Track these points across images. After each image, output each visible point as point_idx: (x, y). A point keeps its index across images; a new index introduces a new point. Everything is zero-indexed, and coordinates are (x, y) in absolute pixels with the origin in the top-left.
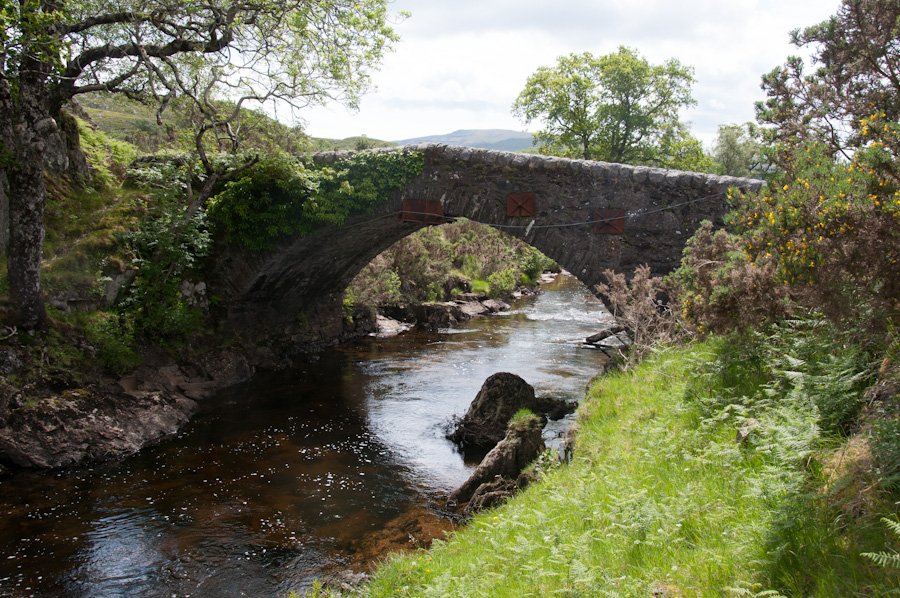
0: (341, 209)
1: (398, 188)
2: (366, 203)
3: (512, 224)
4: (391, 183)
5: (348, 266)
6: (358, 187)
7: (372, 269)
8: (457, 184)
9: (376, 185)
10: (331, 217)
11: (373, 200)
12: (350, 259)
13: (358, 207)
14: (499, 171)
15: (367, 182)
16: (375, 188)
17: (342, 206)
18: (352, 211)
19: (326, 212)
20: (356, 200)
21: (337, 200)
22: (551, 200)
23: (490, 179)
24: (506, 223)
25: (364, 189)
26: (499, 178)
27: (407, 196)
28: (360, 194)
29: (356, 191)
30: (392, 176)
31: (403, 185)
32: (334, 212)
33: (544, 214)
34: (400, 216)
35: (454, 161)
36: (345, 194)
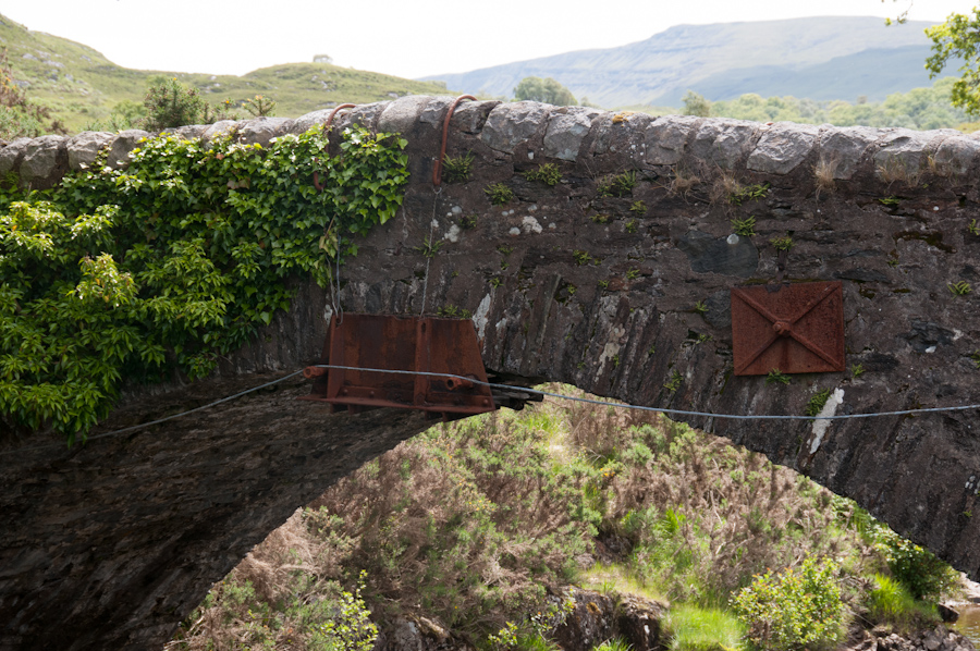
0: (87, 364)
1: (307, 276)
2: (186, 337)
3: (755, 405)
4: (283, 254)
5: (149, 580)
6: (151, 275)
7: (260, 583)
8: (535, 254)
9: (225, 264)
10: (46, 396)
11: (212, 326)
12: (158, 550)
13: (155, 354)
14: (697, 198)
15: (188, 254)
16: (219, 279)
17: (90, 351)
18: (132, 368)
19: (27, 378)
20: (146, 326)
21: (71, 329)
22: (907, 308)
23: (661, 233)
24: (729, 400)
25: (175, 284)
26: (696, 224)
27: (344, 306)
28: (157, 303)
29: (146, 292)
30: (286, 231)
31: (329, 261)
32: (56, 377)
33: (882, 364)
34: (321, 384)
35: (520, 166)
36: (98, 305)
